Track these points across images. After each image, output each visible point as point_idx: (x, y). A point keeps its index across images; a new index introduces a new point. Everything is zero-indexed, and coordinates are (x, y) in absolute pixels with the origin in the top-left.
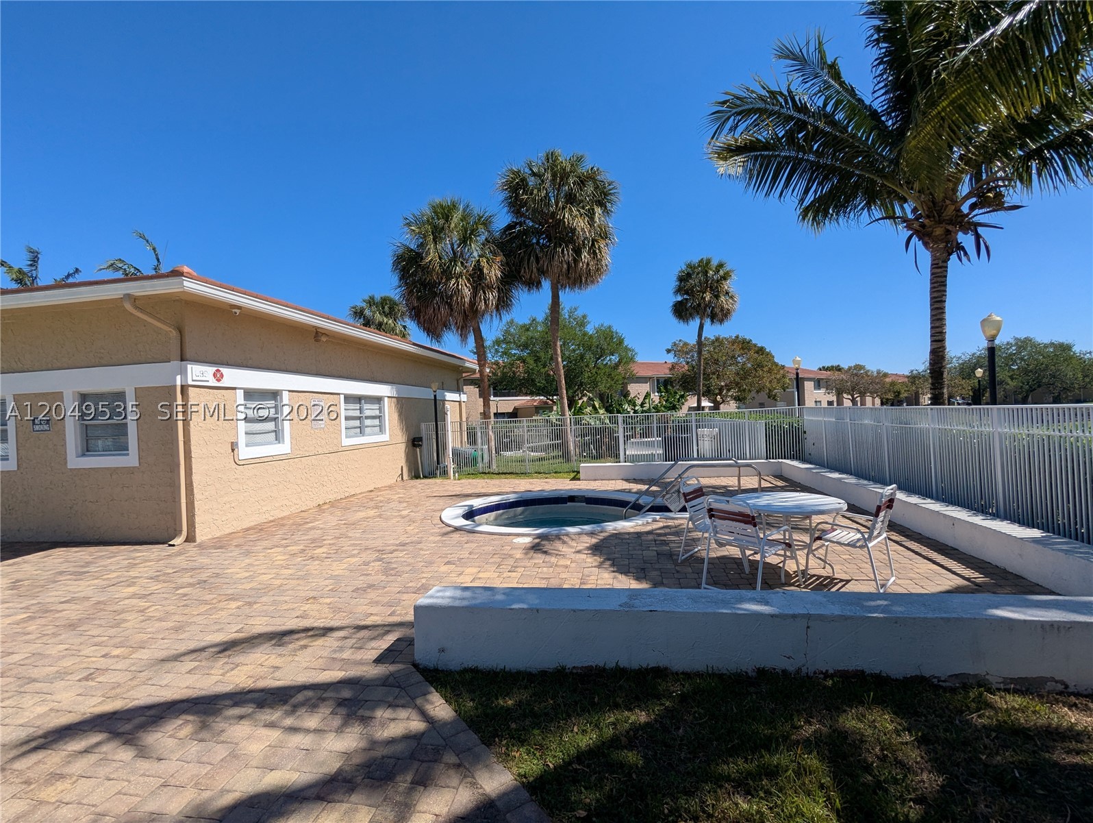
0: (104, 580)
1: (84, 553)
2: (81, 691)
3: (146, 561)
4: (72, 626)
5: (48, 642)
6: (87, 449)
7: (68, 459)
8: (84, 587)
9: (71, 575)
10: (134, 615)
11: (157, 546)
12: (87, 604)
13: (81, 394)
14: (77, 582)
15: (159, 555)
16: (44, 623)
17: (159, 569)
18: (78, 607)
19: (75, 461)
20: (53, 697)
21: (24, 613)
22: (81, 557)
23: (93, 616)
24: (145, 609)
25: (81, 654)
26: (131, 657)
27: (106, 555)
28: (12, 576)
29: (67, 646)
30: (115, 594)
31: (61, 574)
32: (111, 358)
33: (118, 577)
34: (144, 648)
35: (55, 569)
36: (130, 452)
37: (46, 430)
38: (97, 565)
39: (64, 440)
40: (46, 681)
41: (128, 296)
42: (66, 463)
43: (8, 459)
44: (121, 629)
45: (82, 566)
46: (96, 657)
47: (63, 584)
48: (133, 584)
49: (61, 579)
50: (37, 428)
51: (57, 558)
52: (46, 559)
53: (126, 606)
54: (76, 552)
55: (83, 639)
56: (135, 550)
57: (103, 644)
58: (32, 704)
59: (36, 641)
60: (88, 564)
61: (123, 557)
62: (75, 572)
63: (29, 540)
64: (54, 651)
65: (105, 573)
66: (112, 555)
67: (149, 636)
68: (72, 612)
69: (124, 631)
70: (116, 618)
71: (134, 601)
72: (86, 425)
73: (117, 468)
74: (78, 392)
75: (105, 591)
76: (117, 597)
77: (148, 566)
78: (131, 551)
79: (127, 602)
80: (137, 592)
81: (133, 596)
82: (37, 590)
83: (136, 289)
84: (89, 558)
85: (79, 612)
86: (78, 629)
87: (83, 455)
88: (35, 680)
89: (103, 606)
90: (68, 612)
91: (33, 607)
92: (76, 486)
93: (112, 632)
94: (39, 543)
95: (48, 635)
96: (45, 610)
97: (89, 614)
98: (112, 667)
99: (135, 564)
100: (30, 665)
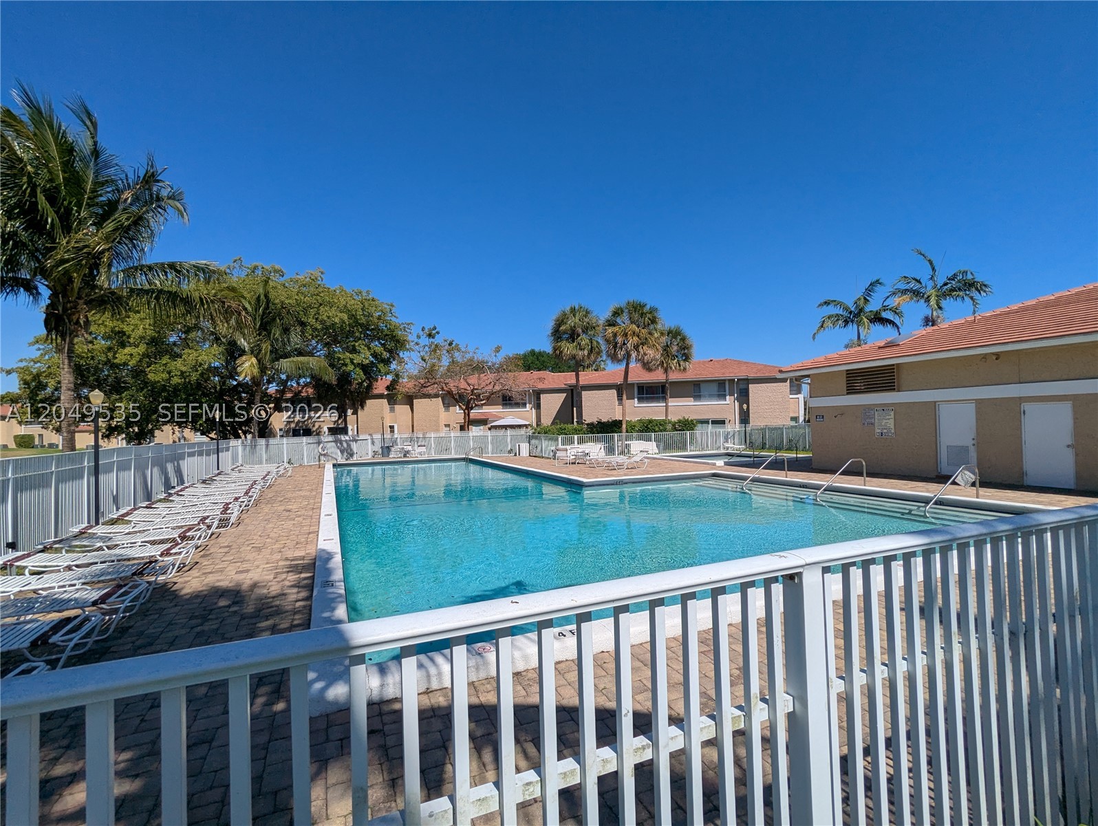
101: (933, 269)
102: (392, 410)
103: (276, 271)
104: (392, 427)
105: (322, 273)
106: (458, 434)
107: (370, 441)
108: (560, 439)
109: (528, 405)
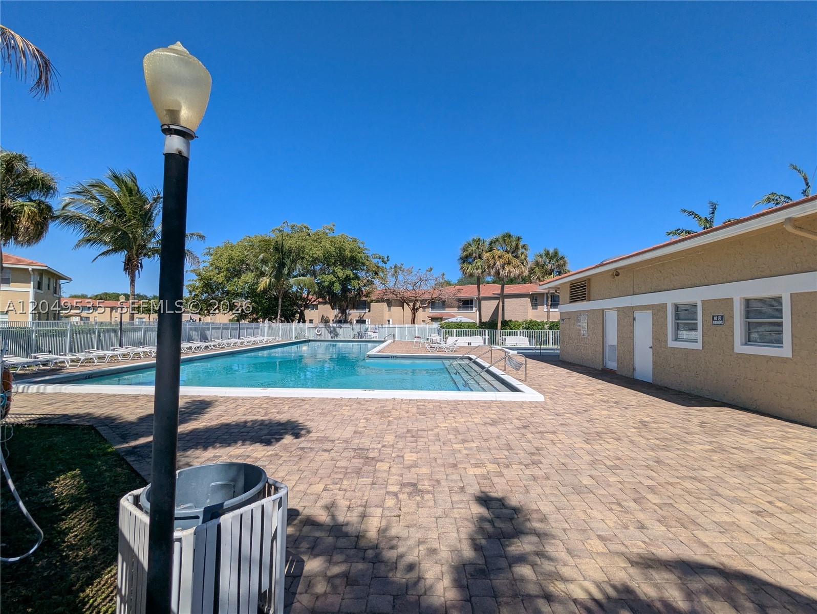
0: (763, 441)
1: (745, 416)
2: (754, 521)
3: (798, 438)
4: (743, 468)
5: (726, 472)
6: (749, 341)
7: (735, 346)
8: (747, 442)
9: (737, 429)
10: (791, 481)
11: (807, 428)
12: (751, 455)
13: (746, 299)
14: (742, 436)
15: (810, 437)
16: (722, 458)
17: (812, 449)
18: (744, 455)
19: (740, 348)
20: (734, 514)
21: (709, 445)
22: (743, 418)
23: (757, 467)
24: (803, 479)
25: (750, 492)
26: (793, 514)
27: (762, 422)
28: (700, 418)
29: (740, 482)
30: (773, 457)
31: (730, 427)
32: (770, 271)
33: (773, 443)
34: (805, 513)
35: (726, 422)
36: (784, 345)
37: (721, 325)
38: (755, 428)
39: (733, 332)
40: (727, 499)
41: (789, 220)
42: (733, 349)
43: (697, 342)
44: (780, 487)
45: (745, 426)
46: (762, 500)
47: (733, 435)
48: (788, 454)
49: (730, 430)
50: (715, 322)
51: (726, 414)
52: (719, 413)
53: (783, 470)
54: (739, 414)
55: (751, 481)
56: (786, 425)
57: (768, 493)
58: (720, 511)
59: (719, 468)
60: (748, 425)
61: (777, 429)
62: (740, 429)
63: (707, 397)
64: (732, 481)
65: (763, 437)
66: (767, 424)
67: (809, 504)
68: (741, 458)
69: (784, 490)
70: (776, 476)
71: (791, 469)
72: (749, 322)
73: (772, 357)
74: (744, 298)
75: (765, 451)
76: (775, 459)
77: (800, 443)
78: (783, 425)
79: (784, 466)
80: (793, 462)
81: (789, 464)
82: (715, 433)
83: (796, 212)
84: (750, 422)
85: (746, 459)
86: (747, 472)
87: (746, 344)
88: (720, 495)
89: (764, 462)
90: (738, 456)
91: (714, 444)
92: (739, 366)
93: (775, 486)
94: (714, 401)
95: (725, 467)
96: (722, 449)
97: (754, 464)
98: (777, 515)
99: (789, 438)
100: (716, 483)
101: (807, 184)
102: (390, 310)
103: (305, 227)
104: (389, 321)
105: (334, 225)
106: (410, 326)
107: (351, 328)
108: (442, 331)
109: (474, 308)
